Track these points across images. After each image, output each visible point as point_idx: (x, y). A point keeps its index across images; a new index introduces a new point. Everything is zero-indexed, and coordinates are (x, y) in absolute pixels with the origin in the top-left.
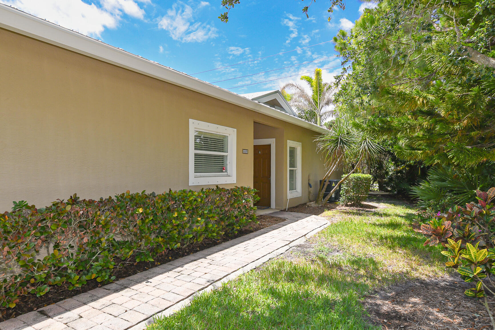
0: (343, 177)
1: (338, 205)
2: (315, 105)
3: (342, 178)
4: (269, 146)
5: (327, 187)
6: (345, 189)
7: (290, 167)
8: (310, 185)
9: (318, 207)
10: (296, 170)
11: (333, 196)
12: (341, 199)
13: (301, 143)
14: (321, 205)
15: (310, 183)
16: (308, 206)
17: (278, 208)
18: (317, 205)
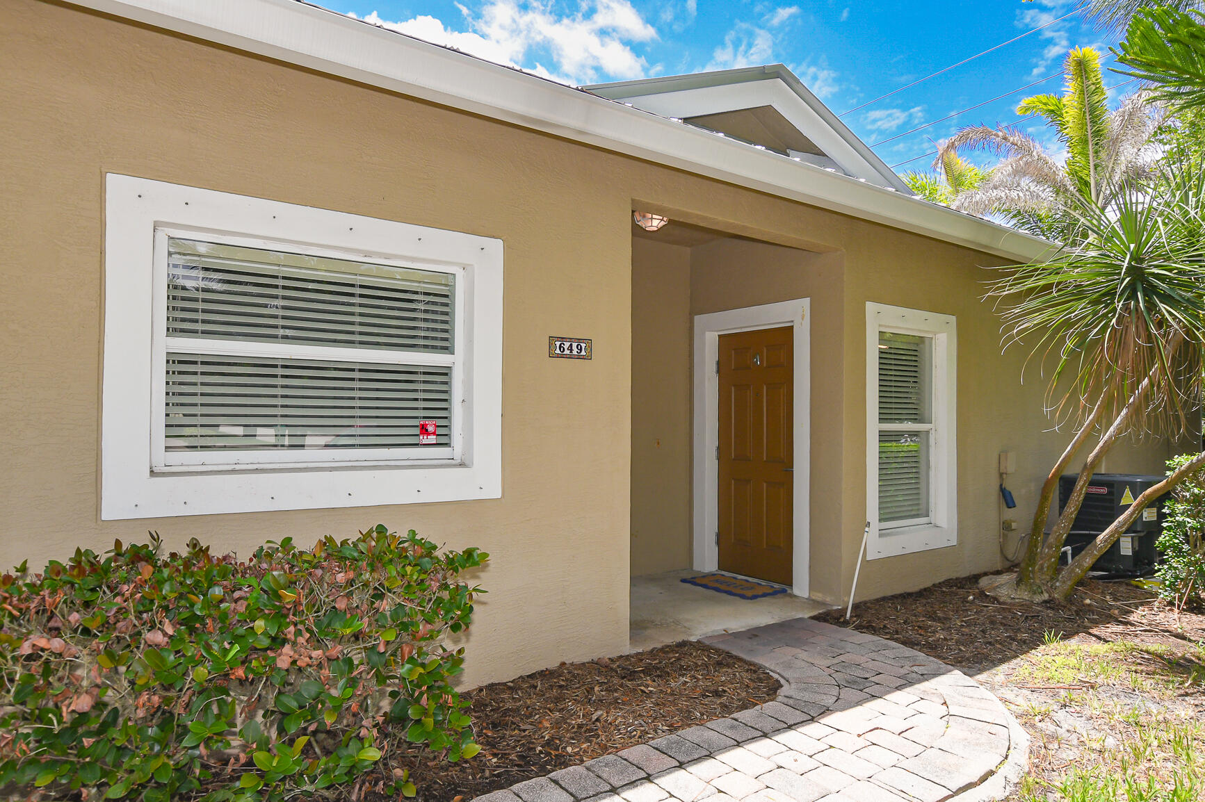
0: (1173, 469)
1: (1146, 598)
2: (1077, 194)
3: (1168, 473)
4: (785, 335)
5: (1079, 513)
6: (1181, 525)
7: (881, 420)
8: (1007, 498)
9: (1026, 606)
10: (928, 432)
11: (1126, 547)
12: (1163, 573)
13: (953, 319)
14: (1046, 596)
15: (1009, 486)
16: (982, 595)
17: (818, 596)
18: (1023, 595)
